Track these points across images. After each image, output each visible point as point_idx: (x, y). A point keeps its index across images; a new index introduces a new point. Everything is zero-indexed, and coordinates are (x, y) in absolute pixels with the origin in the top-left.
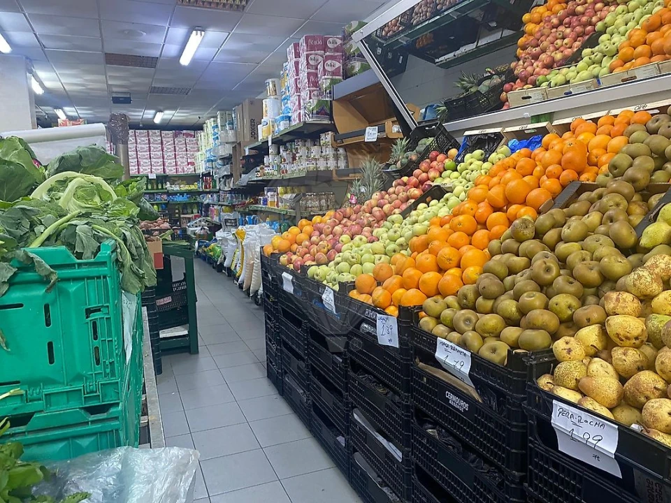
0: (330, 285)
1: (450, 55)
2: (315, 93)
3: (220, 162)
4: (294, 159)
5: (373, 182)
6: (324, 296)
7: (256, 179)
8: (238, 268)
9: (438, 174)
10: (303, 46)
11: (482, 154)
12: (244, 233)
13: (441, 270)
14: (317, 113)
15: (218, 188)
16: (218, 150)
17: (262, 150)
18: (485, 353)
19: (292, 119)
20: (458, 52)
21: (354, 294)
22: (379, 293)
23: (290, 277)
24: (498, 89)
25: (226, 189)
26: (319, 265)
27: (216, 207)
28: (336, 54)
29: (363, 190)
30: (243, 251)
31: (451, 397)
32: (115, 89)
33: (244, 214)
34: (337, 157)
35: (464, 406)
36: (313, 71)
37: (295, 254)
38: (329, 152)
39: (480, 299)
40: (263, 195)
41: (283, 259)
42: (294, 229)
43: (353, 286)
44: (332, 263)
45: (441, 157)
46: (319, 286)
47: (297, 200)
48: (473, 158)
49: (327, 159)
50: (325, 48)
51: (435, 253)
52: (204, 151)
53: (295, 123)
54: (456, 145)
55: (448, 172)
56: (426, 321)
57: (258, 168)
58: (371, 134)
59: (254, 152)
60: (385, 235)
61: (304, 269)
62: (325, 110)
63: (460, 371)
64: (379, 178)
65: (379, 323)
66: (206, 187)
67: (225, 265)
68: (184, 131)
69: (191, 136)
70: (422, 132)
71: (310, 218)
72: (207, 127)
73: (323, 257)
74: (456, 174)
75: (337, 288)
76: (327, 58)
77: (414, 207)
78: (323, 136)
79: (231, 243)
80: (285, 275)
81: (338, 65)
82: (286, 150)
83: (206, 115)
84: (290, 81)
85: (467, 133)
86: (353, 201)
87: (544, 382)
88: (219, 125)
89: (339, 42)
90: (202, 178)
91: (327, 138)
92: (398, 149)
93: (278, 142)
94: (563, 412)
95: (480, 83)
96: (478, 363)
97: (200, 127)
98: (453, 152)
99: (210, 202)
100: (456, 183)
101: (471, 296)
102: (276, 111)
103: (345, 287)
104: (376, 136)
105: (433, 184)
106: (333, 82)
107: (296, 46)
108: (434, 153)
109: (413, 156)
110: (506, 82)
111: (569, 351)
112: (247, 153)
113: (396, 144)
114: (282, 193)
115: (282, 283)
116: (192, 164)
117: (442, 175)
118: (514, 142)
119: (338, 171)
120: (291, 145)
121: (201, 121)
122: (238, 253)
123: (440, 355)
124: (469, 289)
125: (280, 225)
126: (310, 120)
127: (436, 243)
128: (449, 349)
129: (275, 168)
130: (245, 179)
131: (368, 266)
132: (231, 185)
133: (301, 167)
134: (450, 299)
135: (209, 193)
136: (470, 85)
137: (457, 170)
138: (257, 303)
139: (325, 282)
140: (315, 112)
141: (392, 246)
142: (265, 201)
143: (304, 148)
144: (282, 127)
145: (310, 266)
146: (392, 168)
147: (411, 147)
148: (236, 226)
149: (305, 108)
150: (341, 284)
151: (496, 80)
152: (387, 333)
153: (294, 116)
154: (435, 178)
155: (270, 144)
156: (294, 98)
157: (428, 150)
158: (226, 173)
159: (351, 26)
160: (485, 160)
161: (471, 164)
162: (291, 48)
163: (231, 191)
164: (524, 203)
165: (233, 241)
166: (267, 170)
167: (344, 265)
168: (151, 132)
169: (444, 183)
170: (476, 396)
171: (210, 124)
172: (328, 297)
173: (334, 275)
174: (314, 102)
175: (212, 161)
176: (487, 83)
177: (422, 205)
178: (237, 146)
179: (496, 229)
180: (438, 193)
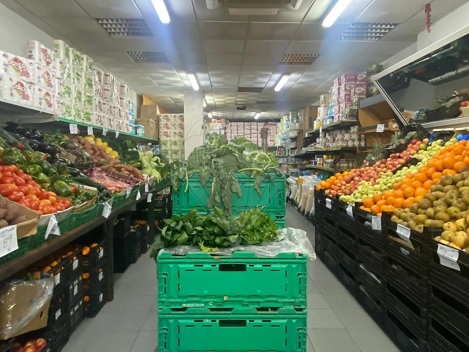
0: (351, 204)
1: (439, 78)
2: (349, 104)
3: (289, 140)
4: (334, 140)
5: (379, 154)
6: (347, 209)
7: (310, 150)
8: (298, 199)
9: (415, 152)
10: (343, 79)
11: (442, 142)
12: (303, 180)
13: (406, 198)
14: (349, 116)
15: (287, 155)
16: (289, 134)
17: (316, 135)
18: (417, 229)
19: (334, 118)
20: (443, 76)
21: (362, 208)
22: (374, 207)
23: (330, 201)
24: (457, 105)
25: (292, 155)
26: (345, 195)
27: (285, 165)
28: (362, 83)
29: (373, 159)
30: (301, 190)
31: (403, 249)
32: (239, 103)
33: (302, 170)
34: (360, 140)
35: (408, 252)
36: (349, 93)
37: (333, 190)
38: (355, 136)
39: (420, 210)
40: (315, 159)
41: (327, 192)
42: (333, 177)
43: (362, 204)
44: (352, 194)
45: (419, 142)
46: (344, 204)
47: (335, 163)
48: (436, 144)
49: (353, 141)
50: (356, 80)
51: (403, 189)
52: (280, 133)
53: (336, 121)
54: (429, 136)
55: (422, 151)
56: (394, 218)
57: (313, 144)
58: (380, 128)
59: (310, 135)
60: (382, 182)
61: (338, 196)
62: (354, 114)
63: (406, 237)
64: (383, 153)
65: (373, 220)
66: (280, 154)
67: (290, 197)
68: (270, 123)
69: (273, 125)
70: (410, 128)
71: (342, 172)
72: (283, 120)
73: (348, 191)
74: (426, 152)
75: (354, 205)
76: (357, 86)
77: (400, 169)
78: (352, 128)
79: (294, 186)
80: (327, 199)
81: (363, 89)
82: (329, 135)
83: (283, 113)
84: (335, 98)
85: (434, 130)
86: (367, 165)
87: (437, 239)
88: (290, 119)
89: (365, 76)
90: (278, 149)
91: (354, 129)
92: (395, 137)
93: (326, 131)
94: (441, 248)
95: (448, 100)
96: (413, 233)
97: (278, 120)
98: (426, 140)
99: (282, 162)
100: (424, 157)
101: (416, 208)
102: (325, 113)
103: (358, 205)
104: (383, 129)
105: (412, 157)
106: (360, 99)
107: (339, 79)
108: (414, 141)
109: (403, 141)
110: (464, 100)
111: (449, 227)
112: (306, 136)
113: (394, 134)
114: (326, 159)
115: (326, 204)
116: (273, 141)
117: (419, 152)
118: (460, 136)
119: (361, 148)
120: (333, 132)
121: (280, 117)
122: (298, 191)
123: (398, 231)
124: (415, 205)
125: (324, 177)
126: (344, 120)
127: (404, 185)
128: (402, 228)
129: (323, 145)
130: (304, 150)
131: (371, 196)
132: (296, 153)
133: (338, 145)
134: (407, 209)
135: (281, 157)
136: (442, 101)
137: (426, 150)
138: (308, 219)
139: (348, 203)
140: (348, 115)
141: (385, 187)
142: (316, 163)
143: (340, 135)
144: (328, 123)
145: (341, 195)
146: (390, 148)
147: (403, 136)
148: (297, 176)
149: (342, 113)
150: (356, 203)
151: (457, 99)
152: (376, 224)
153: (336, 117)
154: (414, 154)
155: (320, 131)
156: (336, 107)
157: (412, 138)
158: (293, 147)
159: (372, 67)
160: (443, 145)
161: (435, 147)
162: (336, 81)
163: (296, 157)
164: (452, 168)
165: (295, 184)
166: (318, 146)
167: (358, 195)
168: (252, 123)
169: (418, 156)
170: (412, 247)
171: (285, 118)
172: (349, 210)
173: (353, 199)
174: (348, 110)
175: (285, 139)
176: (452, 100)
177: (405, 168)
178: (301, 132)
179: (435, 180)
180: (415, 162)
